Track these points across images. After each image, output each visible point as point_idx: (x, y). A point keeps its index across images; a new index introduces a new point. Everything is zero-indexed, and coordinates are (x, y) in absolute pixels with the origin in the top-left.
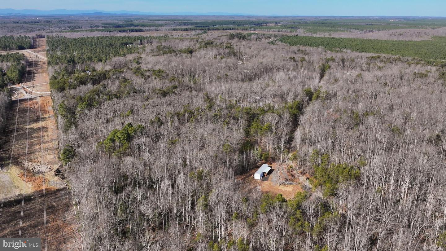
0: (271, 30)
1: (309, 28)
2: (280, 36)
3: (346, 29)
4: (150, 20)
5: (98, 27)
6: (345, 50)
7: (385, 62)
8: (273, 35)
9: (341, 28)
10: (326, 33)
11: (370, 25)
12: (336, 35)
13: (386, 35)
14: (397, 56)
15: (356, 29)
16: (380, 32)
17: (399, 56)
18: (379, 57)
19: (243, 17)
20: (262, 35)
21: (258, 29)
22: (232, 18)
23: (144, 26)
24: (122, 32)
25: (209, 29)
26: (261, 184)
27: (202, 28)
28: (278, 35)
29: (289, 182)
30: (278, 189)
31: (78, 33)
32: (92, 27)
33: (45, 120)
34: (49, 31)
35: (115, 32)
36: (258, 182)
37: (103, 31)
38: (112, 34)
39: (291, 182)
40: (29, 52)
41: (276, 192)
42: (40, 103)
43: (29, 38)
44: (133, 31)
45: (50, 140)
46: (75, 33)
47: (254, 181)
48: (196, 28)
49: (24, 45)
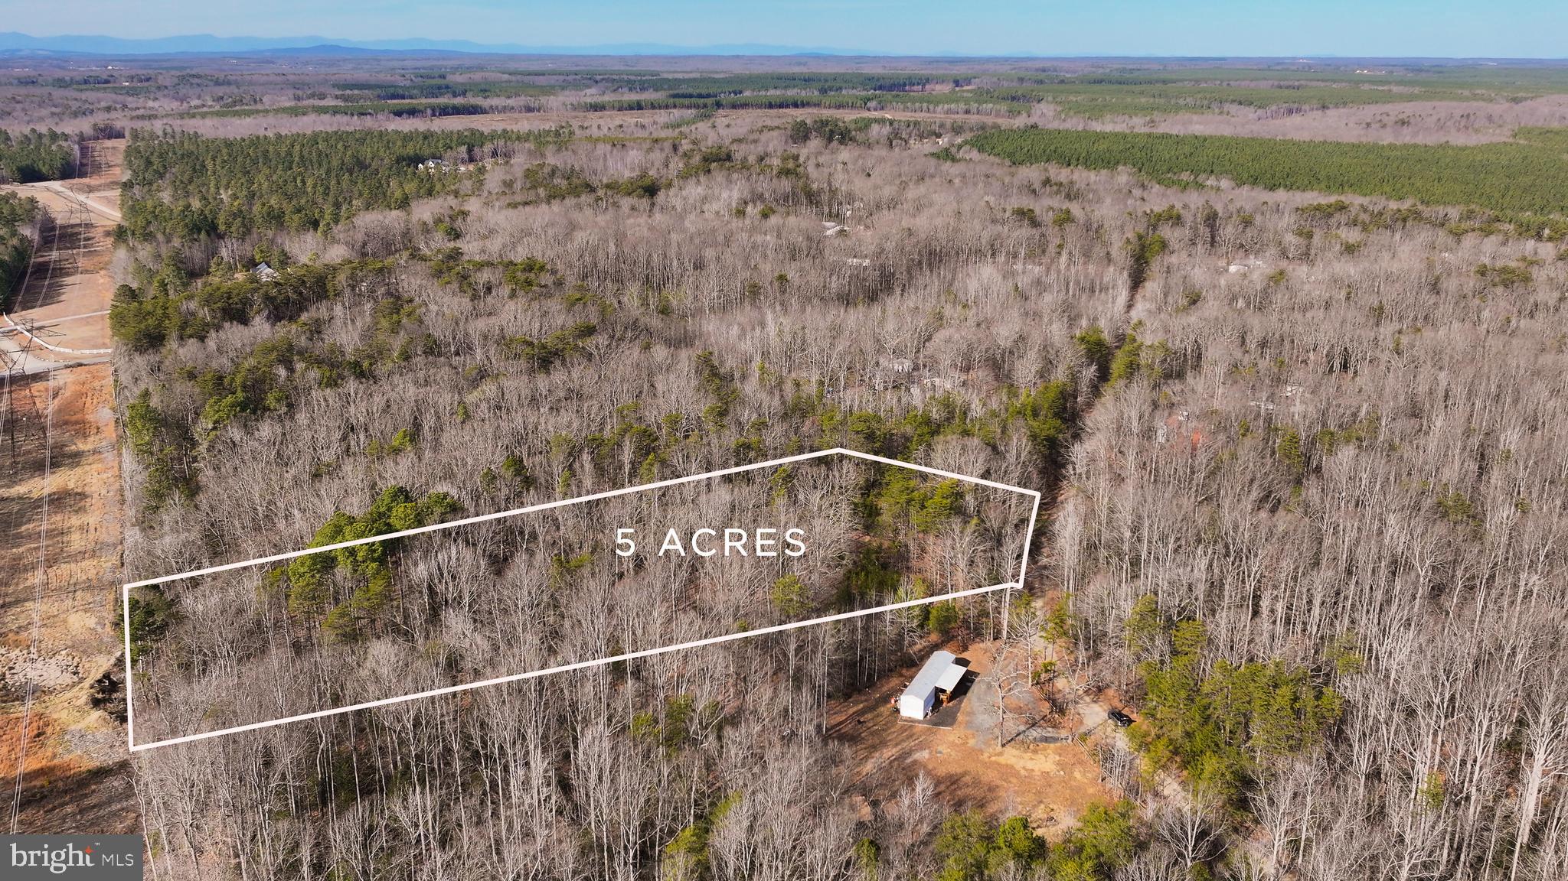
0: (939, 109)
1: (1074, 99)
2: (972, 130)
3: (1205, 103)
4: (510, 74)
5: (322, 96)
6: (1212, 182)
7: (1364, 224)
8: (948, 126)
9: (1188, 100)
10: (1135, 119)
11: (1288, 87)
12: (1174, 126)
13: (1352, 125)
14: (1407, 204)
15: (1240, 104)
16: (1328, 112)
17: (1414, 205)
18: (1342, 207)
20: (909, 126)
21: (894, 104)
23: (485, 93)
24: (405, 116)
25: (719, 105)
26: (925, 739)
27: (694, 100)
28: (966, 127)
29: (1039, 730)
30: (998, 764)
31: (248, 120)
32: (298, 98)
33: (78, 464)
34: (141, 112)
35: (380, 117)
36: (915, 731)
37: (335, 111)
38: (369, 122)
39: (1050, 729)
40: (57, 193)
41: (990, 776)
42: (67, 393)
43: (66, 137)
44: (445, 111)
45: (90, 547)
46: (236, 121)
47: (898, 727)
48: (672, 100)
49: (41, 166)
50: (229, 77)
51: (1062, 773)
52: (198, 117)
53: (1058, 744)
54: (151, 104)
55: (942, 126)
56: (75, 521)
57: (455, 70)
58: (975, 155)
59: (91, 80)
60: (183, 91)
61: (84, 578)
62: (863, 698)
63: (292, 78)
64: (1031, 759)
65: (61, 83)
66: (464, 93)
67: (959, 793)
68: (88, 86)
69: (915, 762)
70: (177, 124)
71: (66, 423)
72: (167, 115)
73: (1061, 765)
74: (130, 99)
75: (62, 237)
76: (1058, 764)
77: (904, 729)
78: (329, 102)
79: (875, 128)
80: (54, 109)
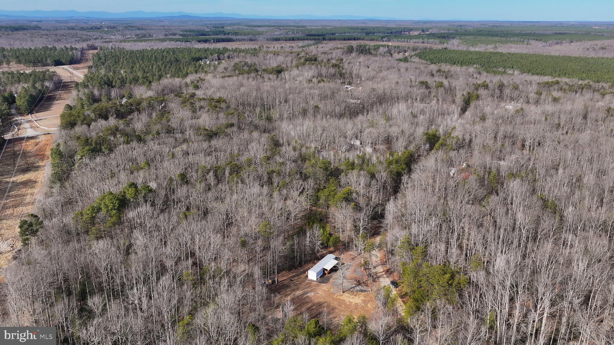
0: (411, 41)
1: (468, 38)
2: (421, 49)
3: (522, 39)
4: (248, 26)
5: (175, 34)
6: (510, 72)
7: (565, 90)
8: (411, 48)
9: (515, 38)
10: (489, 46)
11: (559, 33)
12: (504, 49)
13: (580, 49)
14: (586, 82)
15: (537, 40)
16: (572, 44)
17: (589, 82)
18: (558, 83)
19: (380, 21)
20: (395, 48)
21: (394, 39)
22: (363, 23)
23: (236, 34)
24: (202, 42)
25: (324, 39)
26: (314, 288)
27: (315, 37)
28: (419, 49)
29: (360, 287)
30: (339, 299)
31: (144, 43)
32: (166, 35)
33: (37, 170)
34: (108, 40)
35: (193, 42)
36: (311, 285)
37: (177, 40)
38: (188, 45)
39: (365, 287)
40: (66, 70)
41: (335, 304)
42: (41, 144)
43: (76, 49)
44: (219, 41)
45: (32, 201)
46: (140, 44)
47: (306, 283)
48: (306, 37)
49: (62, 59)
50: (144, 27)
51: (363, 304)
52: (127, 42)
53: (366, 293)
54: (112, 37)
55: (409, 48)
56: (30, 191)
57: (230, 25)
58: (417, 60)
59: (94, 28)
60: (125, 32)
61: (27, 212)
62: (296, 271)
63: (166, 27)
64: (353, 298)
65: (82, 29)
66: (228, 34)
67: (320, 309)
68: (92, 30)
69: (307, 297)
70: (117, 45)
71: (37, 155)
72: (116, 41)
73: (364, 301)
74: (105, 35)
75: (63, 86)
76: (363, 300)
77: (308, 284)
78: (177, 37)
79: (381, 48)
80: (77, 39)
